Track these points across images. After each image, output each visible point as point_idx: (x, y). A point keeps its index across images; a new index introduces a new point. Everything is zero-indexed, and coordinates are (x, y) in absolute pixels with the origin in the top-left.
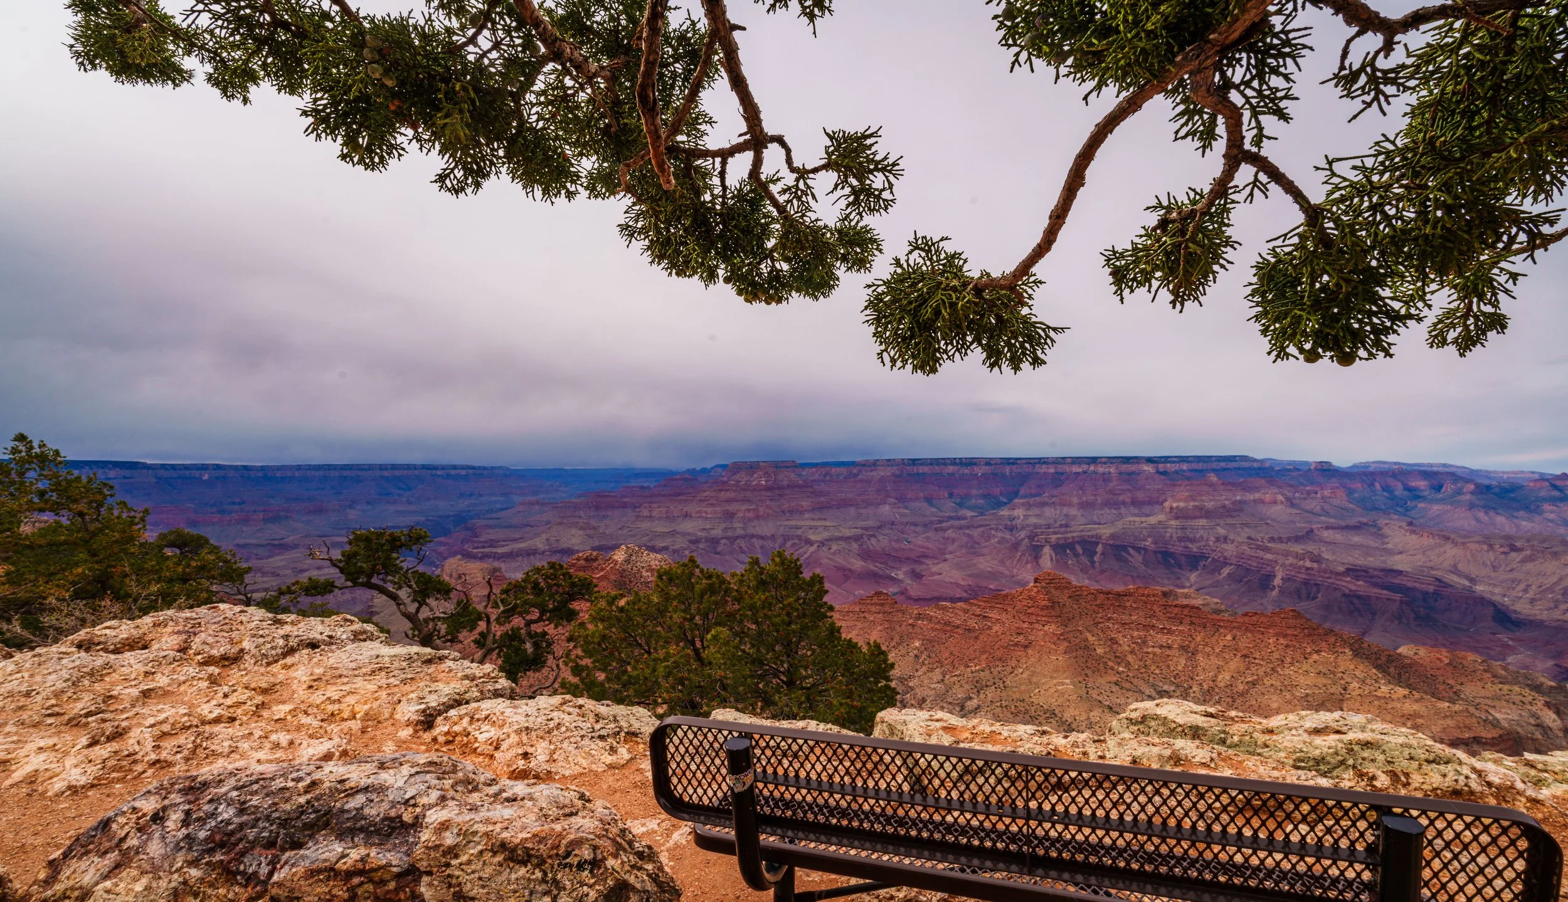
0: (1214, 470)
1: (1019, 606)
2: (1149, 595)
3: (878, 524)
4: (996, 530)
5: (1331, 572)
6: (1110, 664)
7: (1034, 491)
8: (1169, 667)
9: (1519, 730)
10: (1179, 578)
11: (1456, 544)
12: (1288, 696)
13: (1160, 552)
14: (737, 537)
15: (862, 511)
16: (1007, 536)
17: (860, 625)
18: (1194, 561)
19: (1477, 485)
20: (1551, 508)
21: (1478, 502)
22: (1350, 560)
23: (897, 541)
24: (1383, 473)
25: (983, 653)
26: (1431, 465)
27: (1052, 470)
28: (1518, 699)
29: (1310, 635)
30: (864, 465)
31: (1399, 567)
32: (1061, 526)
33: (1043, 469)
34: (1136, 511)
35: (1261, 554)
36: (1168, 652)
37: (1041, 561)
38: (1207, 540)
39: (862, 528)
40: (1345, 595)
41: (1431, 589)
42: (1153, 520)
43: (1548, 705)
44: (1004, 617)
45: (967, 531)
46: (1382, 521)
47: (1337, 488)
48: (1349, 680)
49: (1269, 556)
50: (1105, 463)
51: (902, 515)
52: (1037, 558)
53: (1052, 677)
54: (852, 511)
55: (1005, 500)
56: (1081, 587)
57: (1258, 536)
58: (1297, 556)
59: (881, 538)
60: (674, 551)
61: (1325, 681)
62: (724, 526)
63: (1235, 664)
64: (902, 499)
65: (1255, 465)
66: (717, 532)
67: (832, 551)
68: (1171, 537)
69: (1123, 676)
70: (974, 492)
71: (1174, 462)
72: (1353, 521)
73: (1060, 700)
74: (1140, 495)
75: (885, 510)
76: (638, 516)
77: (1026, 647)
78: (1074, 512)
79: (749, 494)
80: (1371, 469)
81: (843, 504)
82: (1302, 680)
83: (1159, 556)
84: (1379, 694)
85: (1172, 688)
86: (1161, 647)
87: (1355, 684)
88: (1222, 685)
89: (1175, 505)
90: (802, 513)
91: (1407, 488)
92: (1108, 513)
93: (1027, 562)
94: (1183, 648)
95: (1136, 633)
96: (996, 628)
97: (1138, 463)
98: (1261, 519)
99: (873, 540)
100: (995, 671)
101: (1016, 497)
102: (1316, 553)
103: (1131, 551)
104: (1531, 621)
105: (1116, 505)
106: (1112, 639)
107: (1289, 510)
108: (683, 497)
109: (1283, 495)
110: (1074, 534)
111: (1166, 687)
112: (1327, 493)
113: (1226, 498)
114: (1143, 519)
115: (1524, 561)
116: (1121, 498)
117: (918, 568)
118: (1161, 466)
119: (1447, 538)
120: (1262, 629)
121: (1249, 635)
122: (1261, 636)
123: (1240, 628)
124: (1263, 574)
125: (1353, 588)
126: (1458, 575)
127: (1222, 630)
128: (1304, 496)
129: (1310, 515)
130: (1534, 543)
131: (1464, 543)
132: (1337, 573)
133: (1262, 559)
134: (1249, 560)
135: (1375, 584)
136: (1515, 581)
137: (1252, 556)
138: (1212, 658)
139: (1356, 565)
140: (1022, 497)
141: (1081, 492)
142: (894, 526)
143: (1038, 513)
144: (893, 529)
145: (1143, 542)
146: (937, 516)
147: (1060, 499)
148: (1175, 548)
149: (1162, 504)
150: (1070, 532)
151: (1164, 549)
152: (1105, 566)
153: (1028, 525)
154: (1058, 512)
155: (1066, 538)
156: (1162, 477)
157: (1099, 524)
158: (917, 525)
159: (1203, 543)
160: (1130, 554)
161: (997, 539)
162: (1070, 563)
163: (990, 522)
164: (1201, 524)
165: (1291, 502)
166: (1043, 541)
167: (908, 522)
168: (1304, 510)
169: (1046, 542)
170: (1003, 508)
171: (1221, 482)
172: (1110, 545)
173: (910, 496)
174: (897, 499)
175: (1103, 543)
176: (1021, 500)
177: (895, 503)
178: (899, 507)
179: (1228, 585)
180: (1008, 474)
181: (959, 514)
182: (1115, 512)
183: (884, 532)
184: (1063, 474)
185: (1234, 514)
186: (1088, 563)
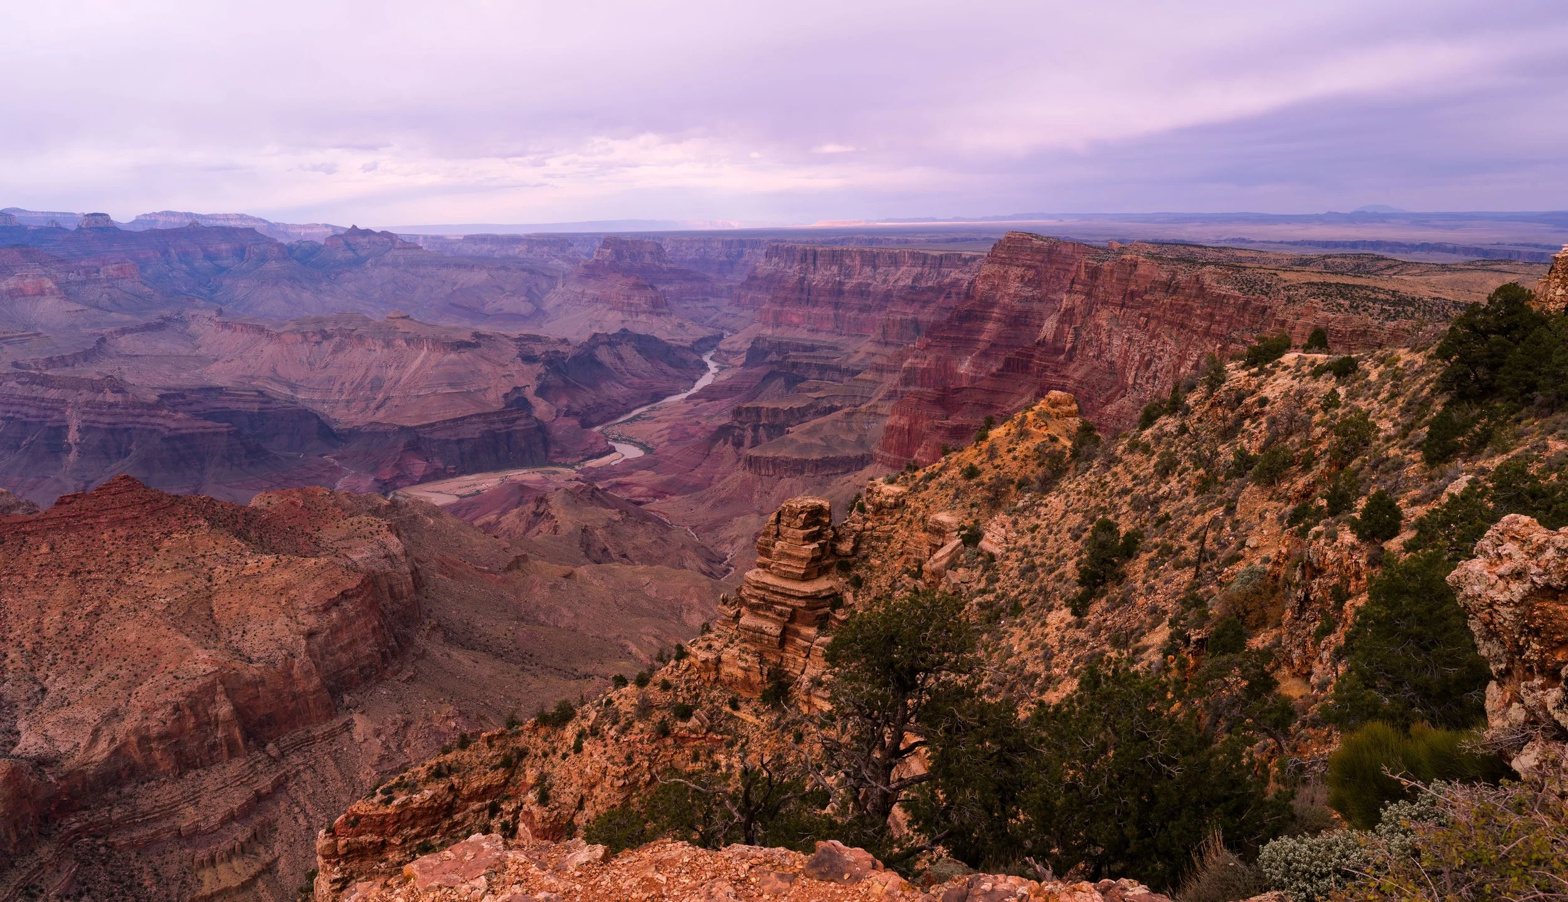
9: (374, 567)
11: (270, 336)
12: (146, 615)
22: (159, 381)
24: (176, 233)
26: (226, 217)
28: (366, 530)
29: (153, 512)
31: (218, 382)
35: (39, 391)
41: (255, 407)
43: (390, 528)
46: (189, 312)
47: (124, 262)
48: (211, 565)
57: (30, 360)
58: (95, 387)
61: (185, 575)
72: (153, 317)
80: (160, 226)
82: (159, 585)
84: (247, 572)
87: (220, 568)
91: (209, 257)
98: (27, 328)
102: (116, 375)
104: (350, 430)
107: (65, 306)
109: (52, 278)
112: (111, 269)
115: (335, 352)
119: (261, 330)
120: (90, 521)
121: (73, 535)
122: (90, 533)
123: (56, 528)
124: (49, 428)
125: (173, 425)
126: (279, 382)
127: (31, 540)
128: (82, 277)
129: (95, 311)
130: (342, 325)
131: (278, 334)
132: (150, 406)
133: (43, 400)
134: (22, 405)
135: (197, 415)
136: (330, 380)
137: (26, 398)
138: (26, 593)
139: (169, 389)
165: (66, 291)
168: (85, 303)
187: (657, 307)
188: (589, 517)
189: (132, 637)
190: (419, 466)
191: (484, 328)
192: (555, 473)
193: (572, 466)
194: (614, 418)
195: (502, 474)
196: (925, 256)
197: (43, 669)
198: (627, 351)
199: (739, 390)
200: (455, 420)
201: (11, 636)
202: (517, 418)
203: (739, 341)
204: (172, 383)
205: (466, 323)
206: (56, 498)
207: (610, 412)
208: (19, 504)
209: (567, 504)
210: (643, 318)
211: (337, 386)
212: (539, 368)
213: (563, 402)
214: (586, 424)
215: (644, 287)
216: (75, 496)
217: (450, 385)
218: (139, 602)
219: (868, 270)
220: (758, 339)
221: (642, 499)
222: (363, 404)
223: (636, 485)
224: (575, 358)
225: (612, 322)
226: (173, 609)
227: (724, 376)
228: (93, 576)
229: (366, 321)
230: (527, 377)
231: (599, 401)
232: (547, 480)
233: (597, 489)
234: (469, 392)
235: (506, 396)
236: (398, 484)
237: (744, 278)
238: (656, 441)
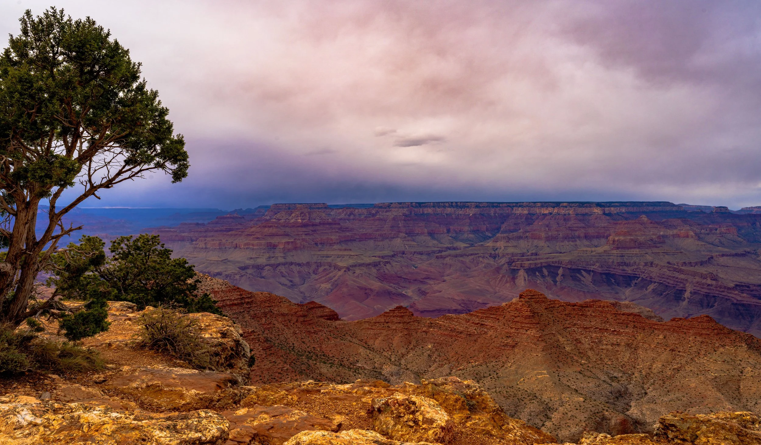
0: (644, 213)
1: (508, 316)
3: (392, 253)
4: (483, 258)
5: (725, 287)
6: (575, 358)
7: (512, 228)
8: (617, 359)
10: (617, 293)
12: (703, 378)
13: (604, 274)
14: (279, 265)
15: (380, 243)
16: (491, 261)
17: (385, 332)
18: (628, 280)
22: (737, 279)
23: (407, 266)
25: (480, 352)
27: (526, 212)
29: (717, 334)
30: (381, 207)
32: (532, 254)
33: (519, 211)
34: (588, 243)
35: (676, 274)
36: (617, 348)
37: (516, 281)
38: (639, 264)
39: (379, 257)
40: (733, 304)
42: (600, 250)
44: (496, 324)
45: (461, 259)
47: (730, 226)
48: (744, 366)
49: (682, 276)
50: (566, 207)
51: (410, 246)
52: (514, 279)
53: (533, 369)
54: (371, 243)
55: (490, 235)
56: (554, 301)
57: (675, 262)
58: (703, 276)
59: (394, 264)
60: (227, 276)
61: (728, 367)
62: (267, 255)
63: (665, 356)
64: (410, 234)
65: (674, 209)
66: (262, 261)
67: (356, 275)
68: (613, 262)
69: (585, 366)
70: (467, 228)
71: (617, 206)
72: (740, 251)
73: (540, 386)
74: (591, 231)
75: (398, 243)
76: (195, 248)
77: (513, 347)
78: (542, 243)
79: (288, 230)
80: (753, 213)
81: (365, 238)
82: (712, 367)
83: (604, 276)
85: (620, 375)
86: (612, 344)
88: (655, 371)
89: (616, 238)
90: (331, 245)
92: (567, 245)
93: (507, 282)
94: (628, 345)
95: (594, 335)
96: (490, 333)
97: (590, 207)
98: (677, 250)
99: (388, 266)
100: (490, 365)
101: (498, 232)
102: (715, 273)
103: (584, 273)
105: (573, 238)
106: (576, 340)
107: (697, 242)
108: (233, 232)
109: (693, 231)
110: (542, 261)
111: (615, 374)
112: (723, 229)
113: (654, 232)
114: (593, 249)
116: (577, 233)
117: (424, 287)
118: (607, 209)
120: (685, 330)
121: (675, 335)
122: (684, 336)
123: (669, 330)
124: (677, 289)
125: (739, 299)
127: (656, 332)
128: (708, 232)
129: (711, 246)
132: (729, 289)
133: (677, 278)
134: (668, 279)
135: (754, 296)
137: (670, 276)
138: (649, 352)
139: (741, 283)
140: (502, 233)
141: (547, 229)
142: (404, 255)
143: (515, 244)
144: (403, 257)
145: (592, 267)
146: (438, 247)
147: (532, 234)
148: (615, 270)
149: (607, 238)
150: (539, 259)
151: (607, 272)
152: (564, 285)
153: (507, 254)
154: (530, 244)
155: (536, 264)
156: (608, 218)
157: (561, 253)
158: (422, 254)
159: (636, 267)
160: (583, 276)
161: (483, 265)
162: (538, 282)
163: (479, 252)
164: (635, 253)
165: (699, 237)
166: (519, 266)
167: (415, 252)
168: (707, 242)
169: (521, 266)
170: (488, 241)
171: (650, 221)
172: (569, 269)
173: (417, 232)
174: (406, 234)
175: (563, 268)
176: (502, 235)
177: (405, 237)
178: (408, 241)
179: (653, 297)
180: (492, 214)
181: (455, 245)
182: (572, 244)
183: (397, 260)
184: (534, 214)
185: (658, 245)
186: (552, 282)
189: (693, 385)
197: (648, 385)
201: (638, 367)
204: (743, 280)
206: (672, 318)
208: (656, 317)
216: (681, 319)
218: (701, 371)
226: (718, 380)
228: (681, 354)
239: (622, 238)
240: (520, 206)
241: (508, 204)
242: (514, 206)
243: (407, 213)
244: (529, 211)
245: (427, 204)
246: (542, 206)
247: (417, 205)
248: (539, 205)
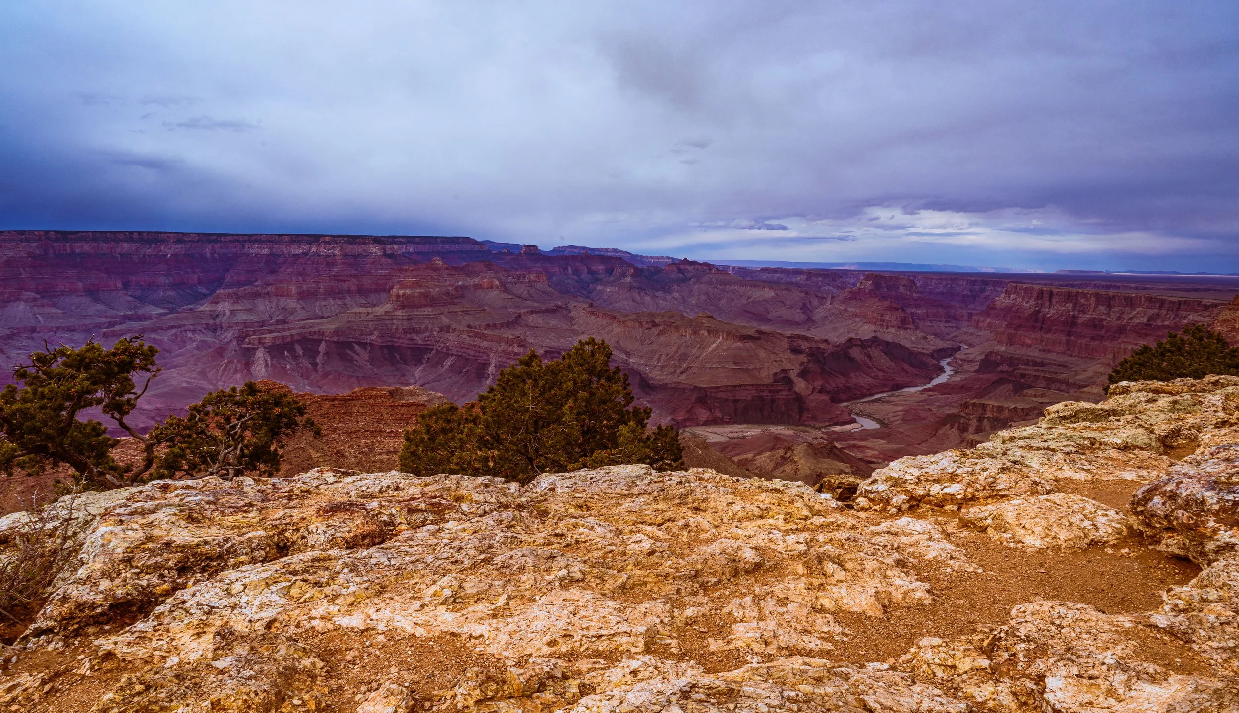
0: (438, 253)
2: (376, 397)
4: (194, 331)
7: (243, 278)
10: (404, 375)
11: (619, 322)
13: (385, 347)
16: (209, 337)
18: (418, 354)
19: (636, 269)
20: (677, 288)
21: (634, 284)
22: (547, 343)
24: (574, 258)
27: (266, 251)
32: (278, 322)
33: (254, 249)
34: (363, 301)
35: (478, 342)
37: (253, 367)
38: (432, 329)
42: (379, 310)
45: (152, 336)
46: (572, 304)
47: (541, 272)
49: (485, 344)
50: (329, 243)
51: (47, 317)
52: (248, 365)
55: (204, 291)
56: (303, 396)
57: (476, 324)
58: (509, 342)
59: (13, 353)
65: (476, 248)
68: (397, 329)
70: (162, 280)
71: (403, 244)
72: (551, 305)
74: (367, 282)
75: (20, 311)
78: (292, 303)
80: (566, 254)
83: (386, 351)
89: (401, 292)
91: (590, 272)
92: (332, 305)
93: (236, 371)
97: (365, 243)
98: (479, 306)
101: (219, 287)
102: (522, 337)
103: (356, 347)
104: (661, 385)
105: (341, 294)
107: (503, 295)
109: (499, 280)
110: (293, 332)
112: (533, 277)
113: (450, 282)
114: (370, 310)
115: (659, 335)
116: (346, 286)
118: (389, 247)
119: (614, 318)
124: (479, 363)
126: (620, 350)
128: (515, 280)
129: (519, 300)
130: (666, 318)
131: (624, 321)
133: (479, 347)
134: (468, 349)
136: (653, 352)
137: (470, 345)
139: (551, 348)
140: (228, 287)
141: (301, 279)
142: (34, 335)
143: (249, 307)
144: (33, 339)
145: (369, 337)
146: (106, 317)
147: (276, 289)
148: (401, 341)
149: (389, 292)
150: (289, 329)
151: (390, 344)
152: (328, 368)
153: (237, 324)
154: (274, 305)
155: (283, 338)
156: (390, 261)
157: (322, 318)
158: (74, 331)
159: (428, 334)
160: (355, 352)
161: (195, 345)
162: (288, 367)
163: (185, 322)
164: (426, 313)
165: (505, 288)
166: (256, 342)
167: (58, 328)
168: (514, 295)
169: (260, 343)
170: (202, 302)
171: (445, 266)
172: (334, 342)
173: (61, 288)
174: (38, 293)
175: (326, 341)
176: (226, 291)
177: (35, 300)
178: (43, 306)
179: (450, 377)
180: (208, 255)
181: (140, 312)
182: (339, 302)
183: (18, 344)
184: (279, 255)
185: (457, 301)
186: (310, 366)
187: (903, 324)
188: (825, 466)
190: (704, 414)
191: (765, 328)
192: (805, 431)
193: (819, 428)
194: (859, 398)
195: (765, 427)
196: (1163, 302)
198: (875, 352)
199: (969, 389)
200: (735, 386)
202: (781, 390)
203: (976, 353)
204: (553, 344)
205: (755, 324)
207: (856, 394)
209: (809, 455)
210: (892, 330)
211: (656, 357)
212: (803, 358)
213: (818, 383)
214: (835, 400)
215: (896, 309)
217: (735, 363)
219: (1102, 308)
220: (991, 353)
221: (873, 460)
222: (673, 369)
223: (869, 448)
224: (832, 353)
225: (866, 331)
227: (958, 378)
229: (683, 317)
230: (793, 364)
231: (848, 385)
232: (798, 436)
233: (835, 447)
234: (747, 369)
235: (775, 374)
236: (688, 424)
237: (984, 308)
238: (892, 419)
239: (408, 292)
240: (256, 241)
241: (235, 238)
242: (245, 241)
243: (37, 251)
244: (271, 249)
245: (79, 235)
246: (292, 242)
247: (60, 236)
248: (287, 239)
